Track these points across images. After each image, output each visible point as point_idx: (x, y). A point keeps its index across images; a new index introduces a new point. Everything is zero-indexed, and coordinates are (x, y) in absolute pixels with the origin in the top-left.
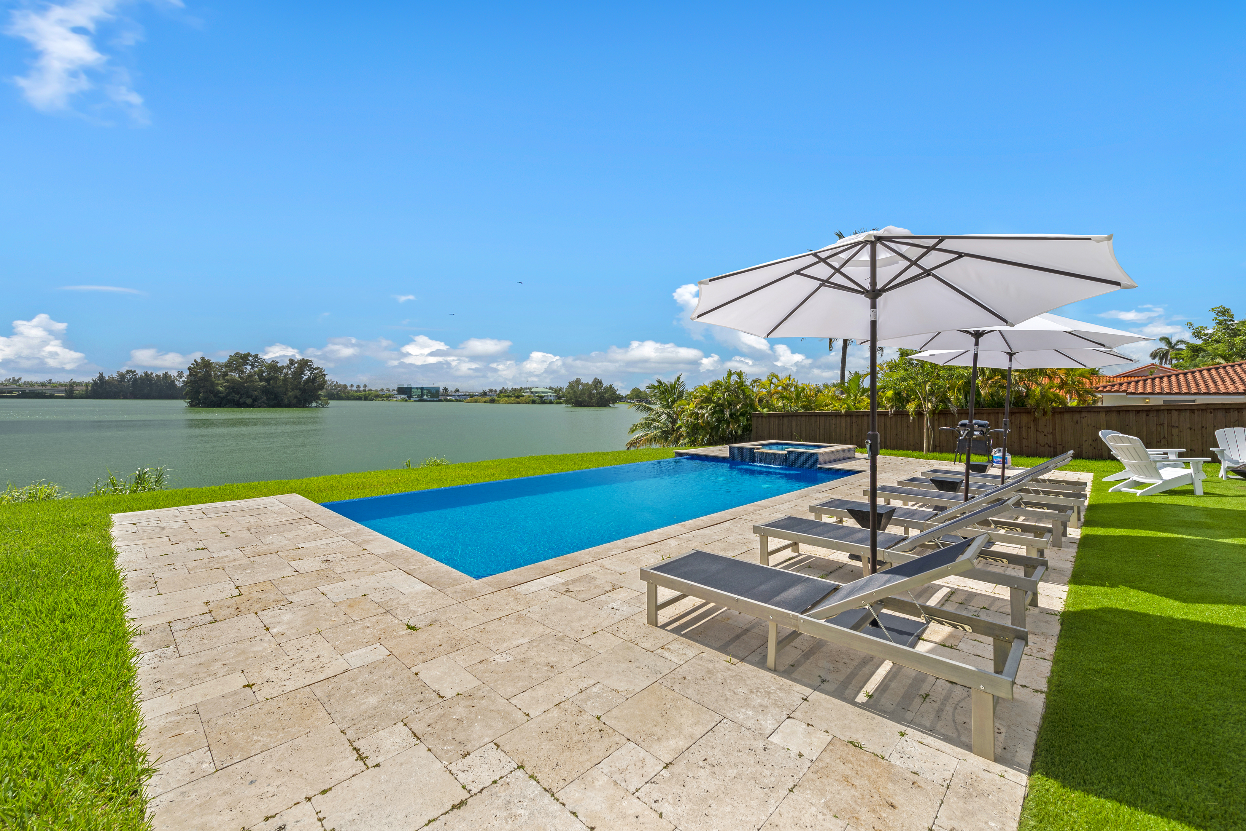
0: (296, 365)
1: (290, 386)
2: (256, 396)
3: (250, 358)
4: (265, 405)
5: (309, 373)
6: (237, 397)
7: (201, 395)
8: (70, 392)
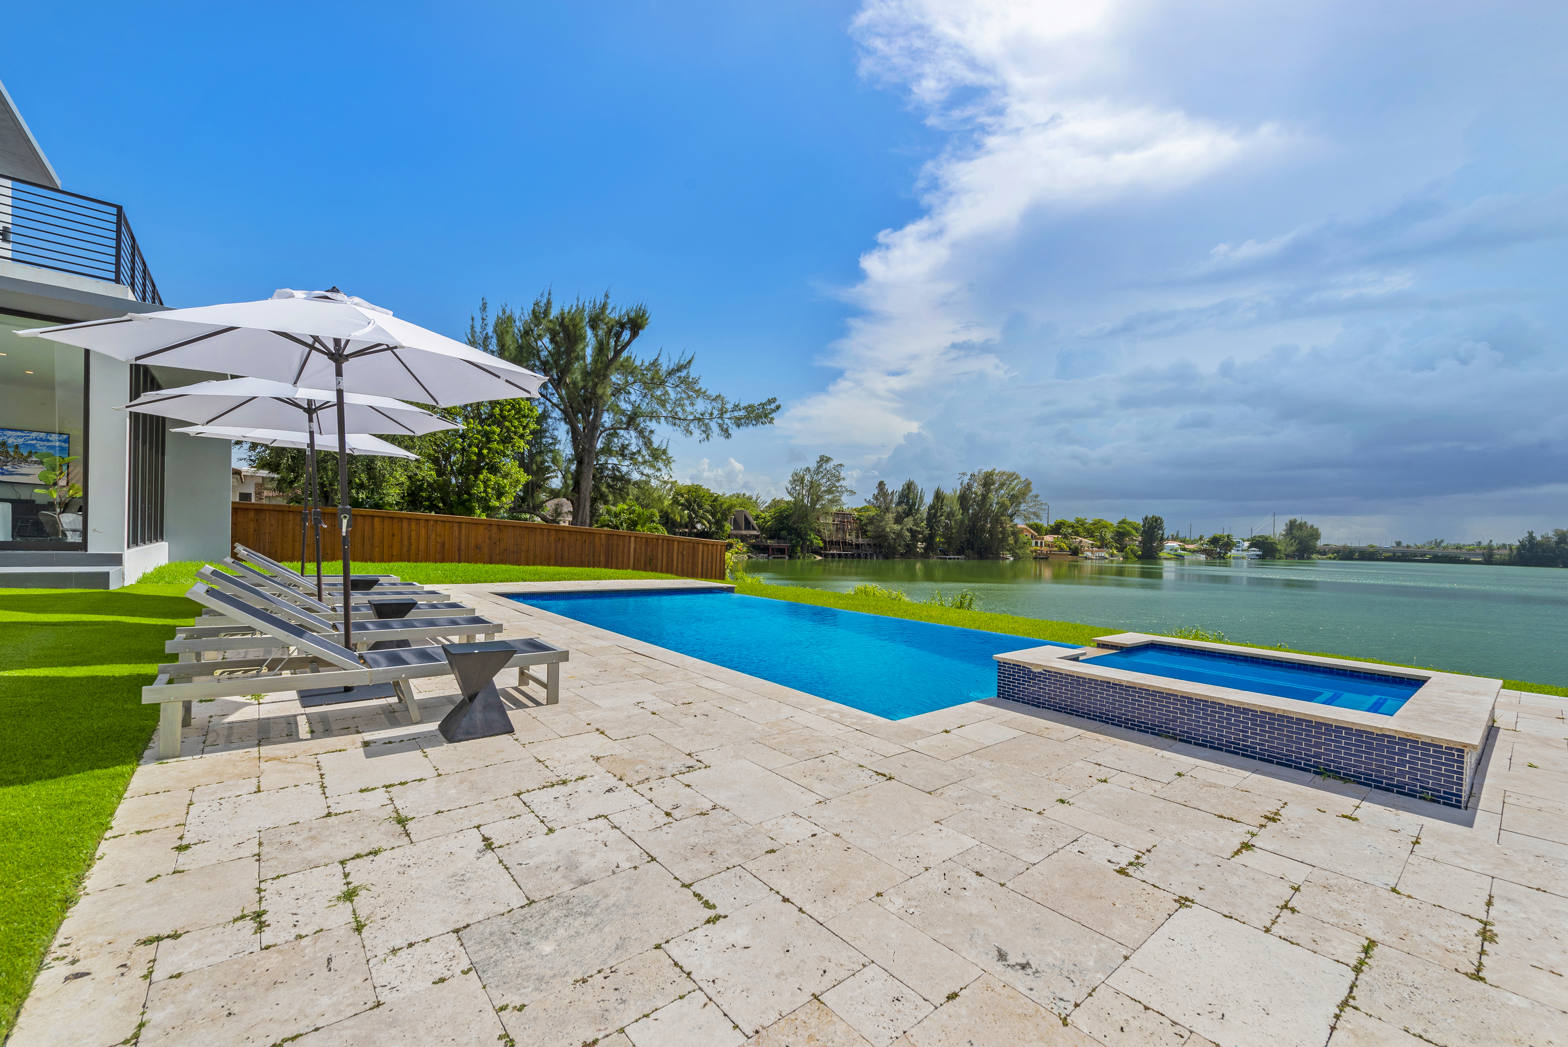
8: (1489, 557)
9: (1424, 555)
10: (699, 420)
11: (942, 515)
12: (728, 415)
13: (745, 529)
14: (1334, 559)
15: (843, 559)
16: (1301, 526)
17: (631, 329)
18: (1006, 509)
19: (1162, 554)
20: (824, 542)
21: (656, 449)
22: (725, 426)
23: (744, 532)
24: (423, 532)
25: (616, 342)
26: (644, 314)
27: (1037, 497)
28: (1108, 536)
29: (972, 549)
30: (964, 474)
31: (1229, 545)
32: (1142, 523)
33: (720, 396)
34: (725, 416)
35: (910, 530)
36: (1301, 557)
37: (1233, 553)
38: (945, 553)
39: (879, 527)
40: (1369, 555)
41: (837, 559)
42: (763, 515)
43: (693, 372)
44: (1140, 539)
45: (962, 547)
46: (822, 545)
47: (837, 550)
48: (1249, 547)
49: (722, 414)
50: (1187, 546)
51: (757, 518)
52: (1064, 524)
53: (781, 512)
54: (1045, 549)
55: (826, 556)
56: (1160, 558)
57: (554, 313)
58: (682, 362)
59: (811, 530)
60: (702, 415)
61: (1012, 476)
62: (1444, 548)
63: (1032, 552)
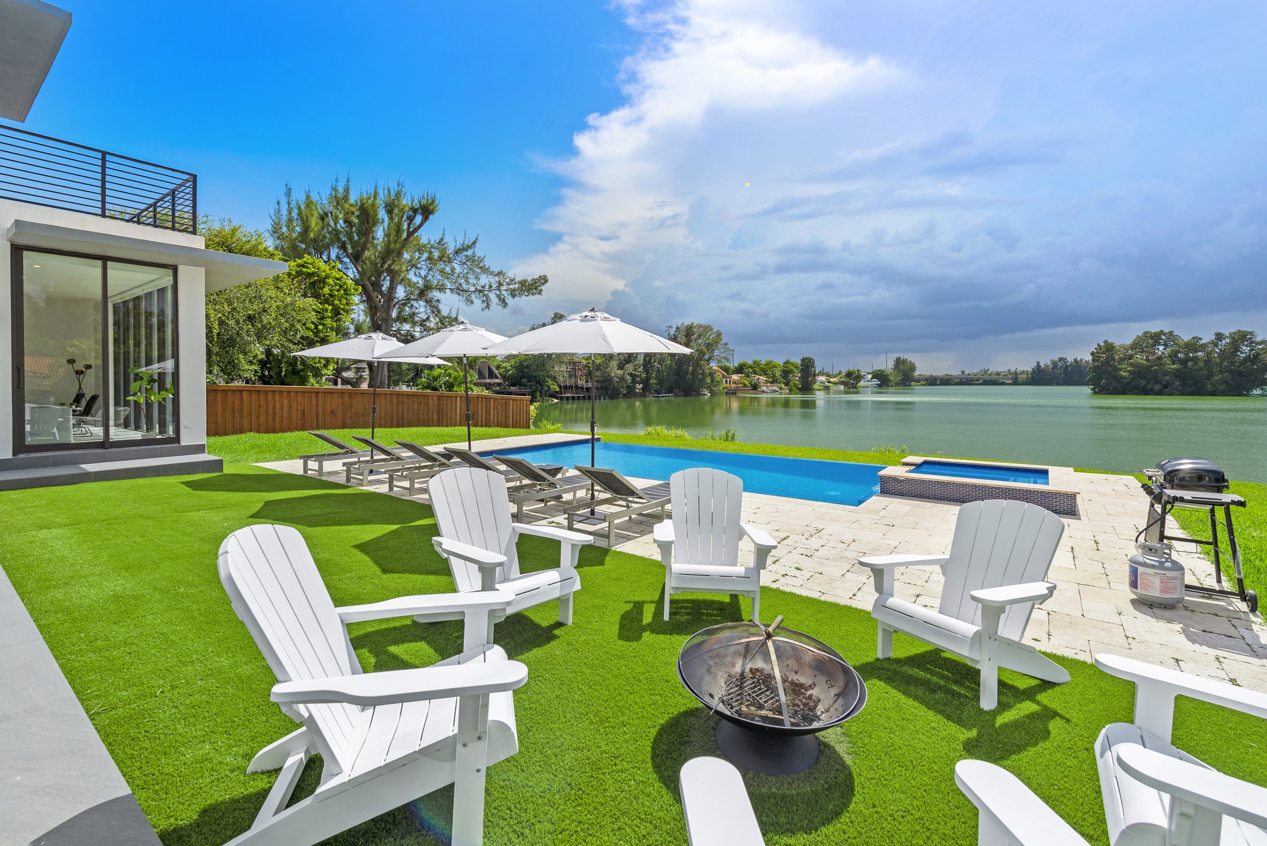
0: (1228, 340)
1: (1216, 369)
2: (1168, 382)
3: (1163, 337)
4: (1178, 393)
5: (1249, 348)
6: (1143, 383)
7: (1104, 381)
8: (1016, 380)
9: (978, 380)
10: (480, 291)
11: (655, 361)
12: (505, 288)
13: (489, 378)
14: (925, 385)
15: (576, 401)
16: (904, 362)
17: (422, 214)
18: (704, 355)
19: (815, 386)
20: (560, 386)
21: (444, 317)
22: (502, 297)
23: (488, 381)
24: (286, 402)
25: (409, 225)
26: (433, 202)
27: (726, 344)
28: (778, 374)
29: (679, 388)
30: (670, 327)
31: (859, 378)
32: (800, 363)
33: (501, 272)
34: (502, 288)
35: (631, 375)
36: (905, 385)
37: (862, 383)
38: (658, 392)
39: (605, 372)
40: (946, 381)
41: (571, 401)
42: (504, 365)
43: (479, 251)
44: (799, 375)
45: (671, 387)
46: (558, 389)
47: (571, 393)
48: (872, 379)
49: (499, 286)
50: (831, 380)
51: (498, 367)
52: (745, 365)
53: (521, 362)
54: (733, 386)
55: (561, 399)
56: (814, 390)
57: (353, 198)
58: (466, 243)
59: (548, 377)
60: (482, 287)
61: (708, 328)
62: (990, 375)
63: (724, 388)
